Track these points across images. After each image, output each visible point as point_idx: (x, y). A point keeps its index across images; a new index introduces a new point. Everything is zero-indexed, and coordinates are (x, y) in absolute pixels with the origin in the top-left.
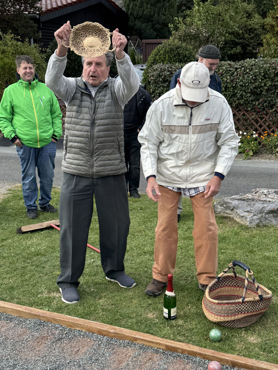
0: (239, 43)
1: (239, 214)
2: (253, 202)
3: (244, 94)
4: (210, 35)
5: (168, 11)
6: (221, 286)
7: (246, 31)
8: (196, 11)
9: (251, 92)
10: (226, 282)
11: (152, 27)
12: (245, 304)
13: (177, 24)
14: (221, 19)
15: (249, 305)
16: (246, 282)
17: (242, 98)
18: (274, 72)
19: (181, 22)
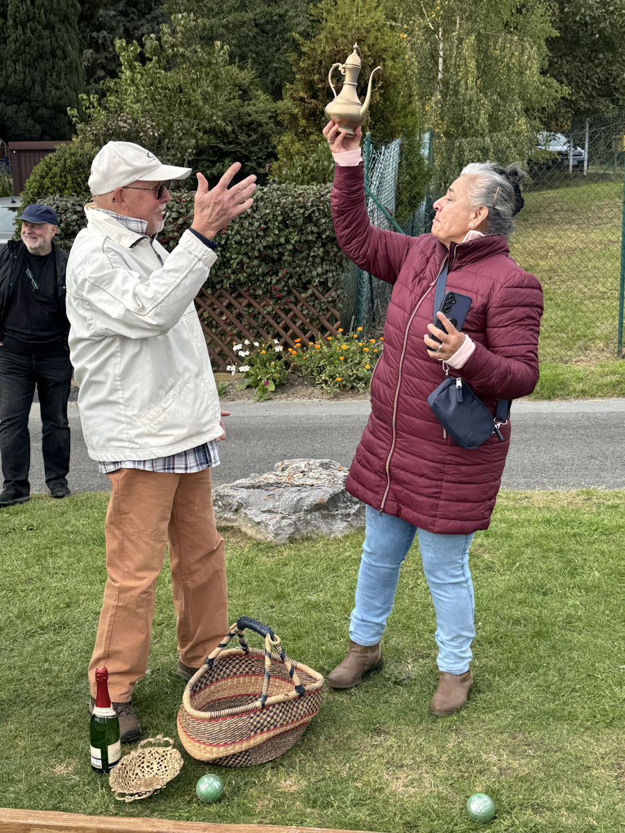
0: (227, 152)
1: (250, 520)
2: (277, 490)
3: (246, 260)
4: (164, 134)
5: (66, 79)
6: (217, 679)
7: (240, 127)
8: (126, 80)
9: (260, 256)
10: (227, 668)
11: (29, 114)
12: (268, 710)
13: (86, 109)
14: (184, 99)
15: (278, 712)
16: (268, 662)
17: (241, 270)
18: (303, 214)
19: (95, 104)
